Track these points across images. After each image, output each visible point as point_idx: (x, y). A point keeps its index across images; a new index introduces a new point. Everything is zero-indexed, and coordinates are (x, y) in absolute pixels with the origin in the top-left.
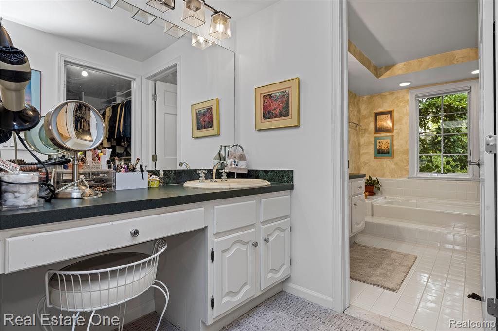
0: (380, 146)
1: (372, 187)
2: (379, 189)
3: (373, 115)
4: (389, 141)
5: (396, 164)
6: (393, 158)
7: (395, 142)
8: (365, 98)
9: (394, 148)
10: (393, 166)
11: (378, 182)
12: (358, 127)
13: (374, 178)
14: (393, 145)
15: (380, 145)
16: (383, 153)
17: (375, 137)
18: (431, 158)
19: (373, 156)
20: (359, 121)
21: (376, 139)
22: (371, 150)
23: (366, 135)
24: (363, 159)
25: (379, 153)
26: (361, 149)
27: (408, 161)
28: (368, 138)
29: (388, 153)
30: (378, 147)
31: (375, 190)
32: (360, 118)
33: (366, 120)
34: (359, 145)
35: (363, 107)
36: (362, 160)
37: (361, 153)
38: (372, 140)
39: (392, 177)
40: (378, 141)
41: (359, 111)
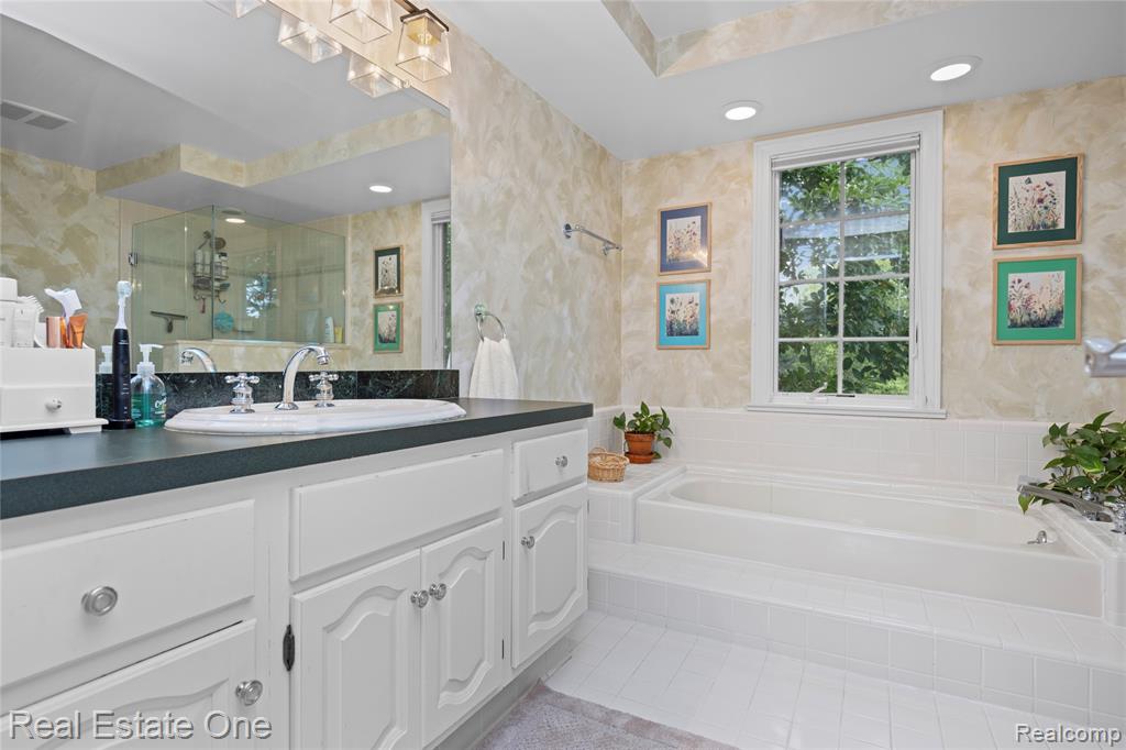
0: (673, 312)
1: (646, 438)
2: (668, 442)
3: (657, 219)
4: (697, 297)
5: (717, 367)
6: (709, 348)
7: (713, 301)
8: (636, 165)
9: (713, 318)
10: (709, 374)
11: (666, 422)
12: (613, 252)
13: (654, 410)
14: (708, 310)
15: (674, 308)
16: (681, 334)
17: (660, 286)
18: (809, 350)
19: (654, 344)
20: (618, 234)
21: (662, 289)
22: (650, 325)
23: (637, 279)
24: (629, 349)
25: (671, 333)
26: (623, 321)
27: (748, 358)
28: (640, 287)
29: (695, 333)
30: (668, 314)
31: (659, 446)
32: (619, 228)
33: (635, 234)
34: (617, 307)
35: (629, 193)
36: (625, 354)
37: (623, 333)
38: (653, 292)
39: (705, 405)
40: (668, 297)
41: (618, 204)
